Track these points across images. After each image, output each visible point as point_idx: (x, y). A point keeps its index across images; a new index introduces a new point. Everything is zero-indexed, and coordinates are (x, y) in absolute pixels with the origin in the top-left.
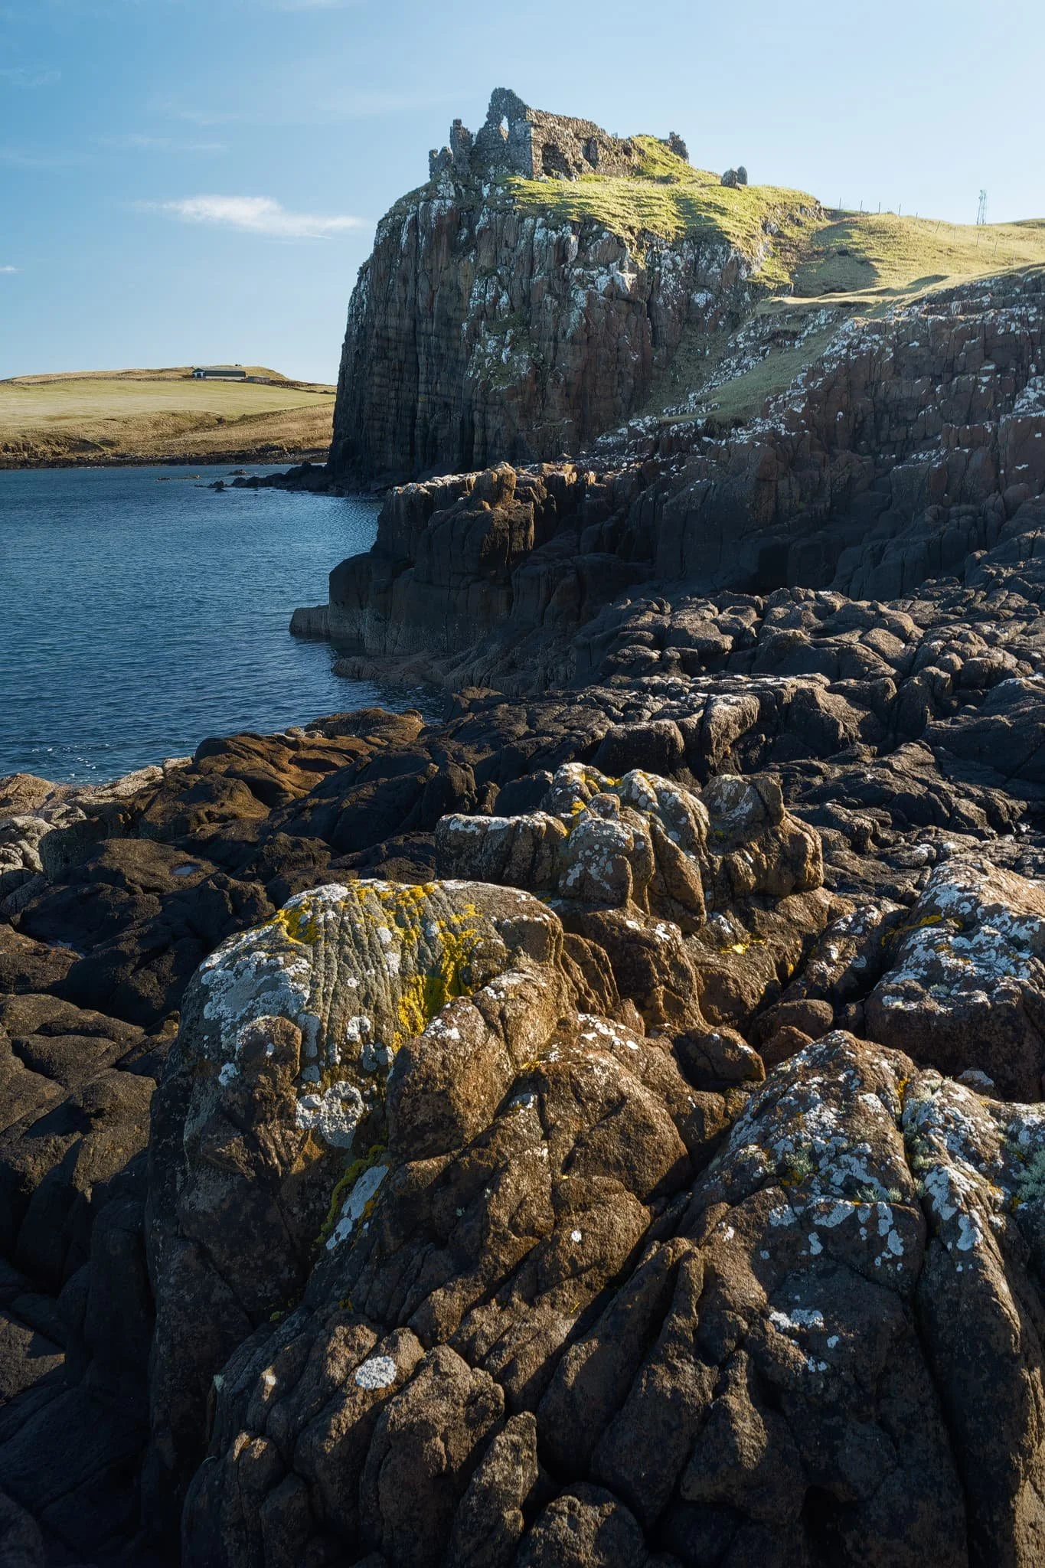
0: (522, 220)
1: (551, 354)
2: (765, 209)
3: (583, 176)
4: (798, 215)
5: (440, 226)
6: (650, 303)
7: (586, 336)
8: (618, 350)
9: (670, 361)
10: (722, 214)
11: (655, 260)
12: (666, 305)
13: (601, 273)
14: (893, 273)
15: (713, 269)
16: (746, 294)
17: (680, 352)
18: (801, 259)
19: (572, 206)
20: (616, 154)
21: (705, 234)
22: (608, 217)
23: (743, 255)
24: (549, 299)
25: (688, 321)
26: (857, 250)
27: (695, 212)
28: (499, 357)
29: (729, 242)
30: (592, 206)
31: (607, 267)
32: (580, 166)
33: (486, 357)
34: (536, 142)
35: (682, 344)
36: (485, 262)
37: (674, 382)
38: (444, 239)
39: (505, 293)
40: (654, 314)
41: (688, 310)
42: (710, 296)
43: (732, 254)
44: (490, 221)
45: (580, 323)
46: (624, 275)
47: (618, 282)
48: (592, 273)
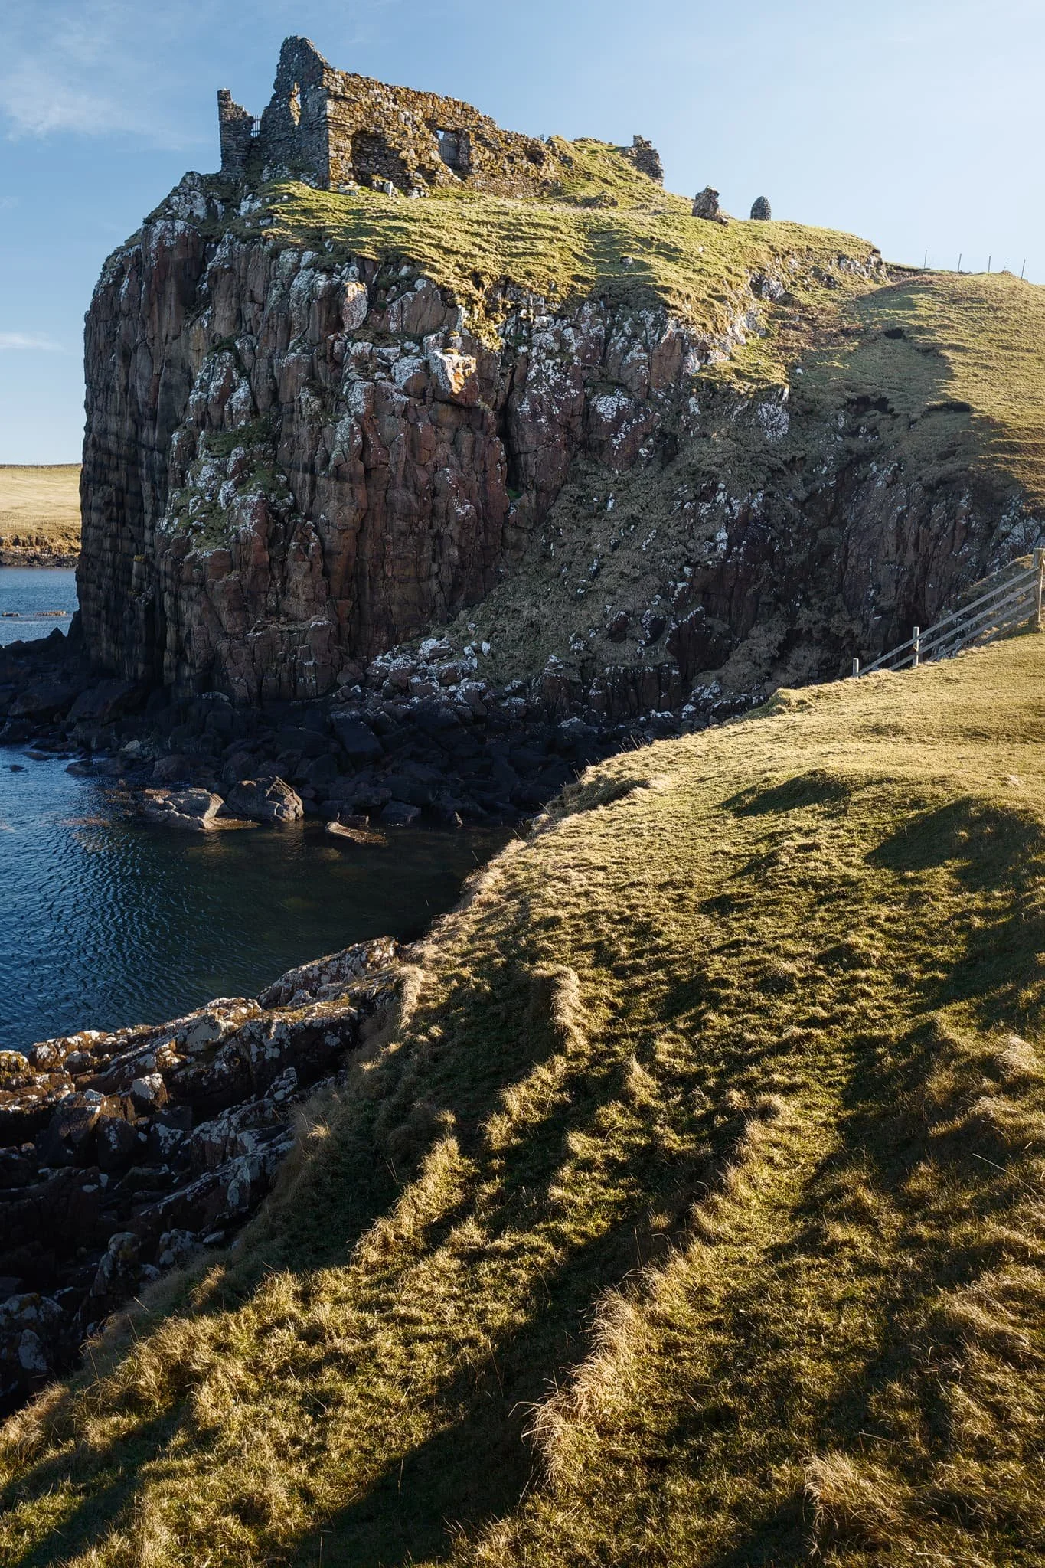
0: (275, 254)
1: (307, 497)
2: (764, 258)
3: (437, 190)
4: (831, 269)
5: (163, 265)
6: (505, 412)
7: (361, 467)
8: (435, 493)
9: (541, 517)
10: (671, 259)
11: (520, 334)
12: (535, 415)
13: (405, 353)
14: (981, 372)
15: (634, 354)
16: (692, 401)
17: (562, 502)
18: (814, 342)
19: (370, 232)
20: (511, 159)
21: (626, 290)
22: (433, 253)
23: (693, 330)
24: (305, 395)
25: (585, 446)
26: (920, 330)
27: (617, 252)
28: (214, 496)
29: (667, 305)
30: (408, 234)
31: (419, 342)
32: (433, 173)
33: (193, 495)
34: (338, 126)
35: (567, 488)
36: (222, 328)
37: (546, 557)
38: (171, 288)
39: (244, 382)
40: (514, 430)
41: (586, 425)
42: (625, 401)
43: (671, 327)
44: (231, 258)
45: (350, 441)
46: (446, 358)
47: (435, 369)
48: (386, 351)
